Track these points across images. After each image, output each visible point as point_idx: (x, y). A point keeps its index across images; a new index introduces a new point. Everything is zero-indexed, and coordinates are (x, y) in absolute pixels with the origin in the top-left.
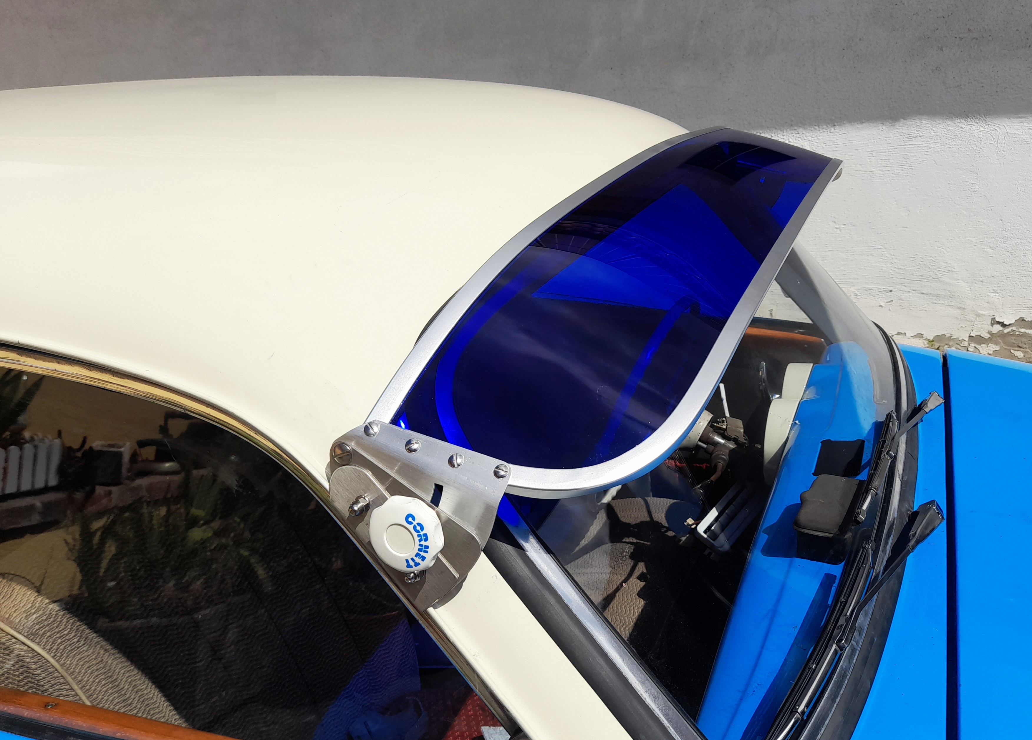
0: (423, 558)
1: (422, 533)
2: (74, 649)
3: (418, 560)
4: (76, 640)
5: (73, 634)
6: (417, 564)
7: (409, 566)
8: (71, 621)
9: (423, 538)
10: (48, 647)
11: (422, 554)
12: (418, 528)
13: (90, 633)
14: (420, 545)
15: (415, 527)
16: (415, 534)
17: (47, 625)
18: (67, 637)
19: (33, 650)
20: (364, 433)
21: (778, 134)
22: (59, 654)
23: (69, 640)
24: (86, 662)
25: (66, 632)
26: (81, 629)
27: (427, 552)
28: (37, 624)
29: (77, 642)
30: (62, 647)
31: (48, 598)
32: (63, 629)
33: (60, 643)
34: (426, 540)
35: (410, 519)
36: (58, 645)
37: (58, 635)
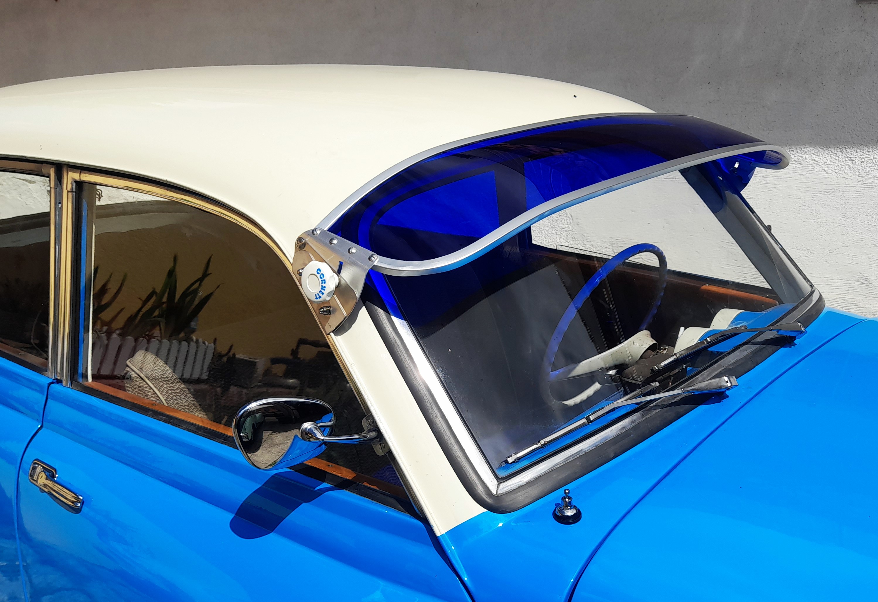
0: (323, 294)
1: (323, 279)
2: (178, 399)
3: (321, 295)
4: (180, 394)
5: (179, 391)
6: (320, 297)
7: (316, 298)
8: (180, 383)
9: (324, 282)
10: (164, 393)
11: (323, 291)
12: (322, 276)
13: (188, 394)
14: (322, 286)
15: (320, 276)
16: (320, 280)
17: (166, 381)
18: (175, 391)
19: (156, 393)
20: (311, 233)
21: (863, 150)
22: (168, 399)
23: (176, 393)
24: (183, 408)
25: (175, 388)
26: (184, 390)
27: (324, 290)
28: (160, 378)
29: (180, 396)
30: (171, 396)
31: (169, 367)
32: (174, 386)
33: (170, 393)
34: (325, 283)
35: (319, 271)
36: (169, 394)
37: (170, 389)
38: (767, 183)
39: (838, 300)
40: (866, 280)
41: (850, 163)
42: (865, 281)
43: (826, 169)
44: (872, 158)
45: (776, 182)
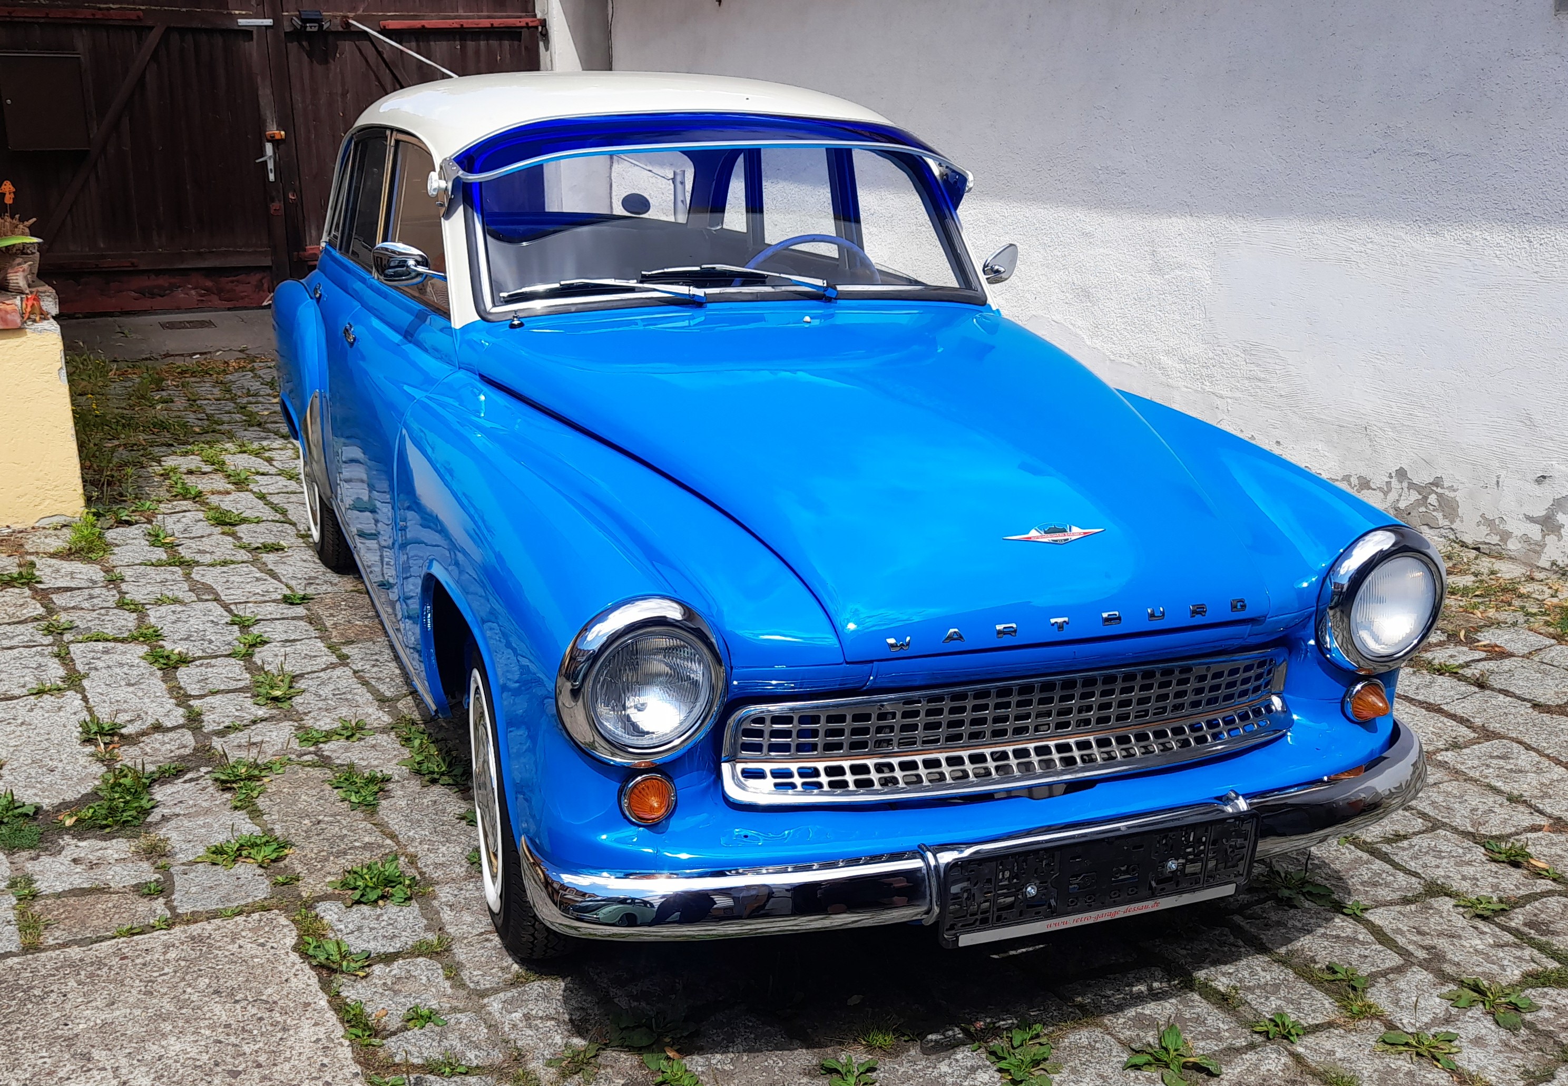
38: (1428, 271)
39: (1495, 449)
40: (1530, 419)
41: (1526, 245)
42: (1529, 422)
43: (1498, 253)
44: (1553, 238)
45: (1438, 270)
